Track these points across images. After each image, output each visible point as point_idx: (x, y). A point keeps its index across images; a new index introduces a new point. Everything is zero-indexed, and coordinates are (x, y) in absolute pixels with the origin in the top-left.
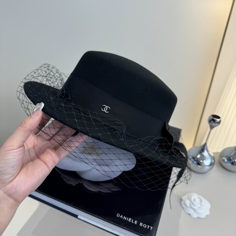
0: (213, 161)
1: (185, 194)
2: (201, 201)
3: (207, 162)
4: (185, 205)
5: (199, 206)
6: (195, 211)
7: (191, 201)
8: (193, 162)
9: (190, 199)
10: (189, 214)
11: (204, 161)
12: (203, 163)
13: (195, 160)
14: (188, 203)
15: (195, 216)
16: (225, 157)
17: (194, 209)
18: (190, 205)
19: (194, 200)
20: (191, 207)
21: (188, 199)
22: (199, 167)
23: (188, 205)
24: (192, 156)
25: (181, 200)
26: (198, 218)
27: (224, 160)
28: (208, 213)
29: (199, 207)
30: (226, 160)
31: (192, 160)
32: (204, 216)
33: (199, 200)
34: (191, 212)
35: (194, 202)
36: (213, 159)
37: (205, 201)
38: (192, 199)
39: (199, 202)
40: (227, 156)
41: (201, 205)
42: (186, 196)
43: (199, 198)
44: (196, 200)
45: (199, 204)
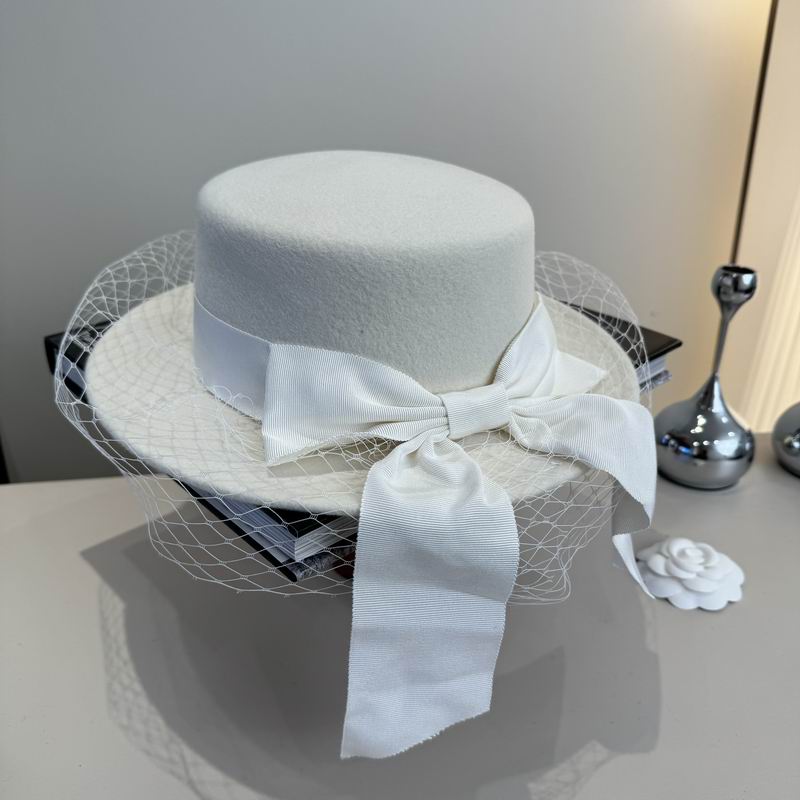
2: (707, 556)
3: (726, 446)
4: (650, 570)
5: (700, 569)
6: (687, 589)
7: (669, 557)
8: (677, 451)
9: (666, 553)
10: (666, 599)
11: (716, 442)
12: (711, 447)
14: (659, 563)
17: (680, 581)
18: (667, 570)
19: (682, 553)
20: (673, 577)
21: (660, 553)
22: (701, 463)
23: (661, 570)
24: (669, 434)
25: (638, 560)
26: (701, 609)
29: (699, 575)
31: (672, 446)
33: (700, 553)
34: (673, 591)
35: (682, 561)
37: (718, 559)
38: (675, 552)
39: (702, 560)
41: (706, 568)
42: (655, 548)
43: (701, 549)
44: (688, 552)
45: (701, 564)
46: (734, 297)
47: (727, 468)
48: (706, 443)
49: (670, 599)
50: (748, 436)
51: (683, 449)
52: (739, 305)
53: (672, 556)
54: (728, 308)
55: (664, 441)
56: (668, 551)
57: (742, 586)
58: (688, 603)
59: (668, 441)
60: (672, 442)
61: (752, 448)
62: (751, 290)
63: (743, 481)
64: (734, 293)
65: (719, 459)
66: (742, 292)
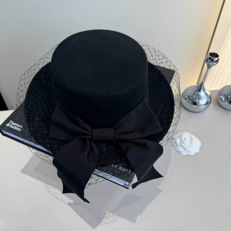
0: (209, 100)
1: (177, 133)
2: (192, 140)
4: (176, 143)
5: (189, 144)
6: (185, 149)
7: (181, 140)
8: (189, 102)
9: (180, 138)
10: (179, 152)
11: (200, 101)
13: (190, 100)
14: (178, 141)
15: (184, 153)
16: (224, 96)
17: (183, 147)
18: (180, 143)
19: (185, 139)
20: (181, 146)
21: (179, 138)
22: (195, 106)
23: (178, 143)
24: (188, 96)
25: (173, 138)
26: (187, 155)
27: (221, 99)
28: (198, 150)
29: (189, 146)
30: (223, 99)
32: (193, 154)
33: (190, 139)
34: (181, 149)
35: (184, 141)
36: (210, 98)
38: (183, 138)
39: (190, 141)
40: (225, 95)
41: (191, 144)
42: (177, 135)
43: (190, 137)
44: (187, 139)
46: (211, 64)
48: (197, 101)
51: (191, 102)
54: (209, 67)
55: (186, 98)
56: (181, 137)
57: (200, 147)
59: (187, 98)
60: (188, 99)
62: (217, 61)
64: (212, 62)
65: (200, 105)
66: (214, 62)
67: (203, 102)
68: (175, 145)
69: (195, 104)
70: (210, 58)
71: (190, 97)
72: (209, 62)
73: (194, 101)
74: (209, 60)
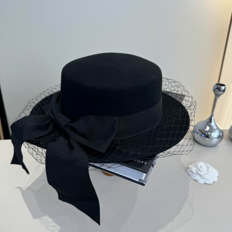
1: (192, 163)
2: (208, 168)
5: (206, 172)
6: (202, 177)
7: (197, 168)
8: (201, 135)
9: (196, 166)
10: (196, 180)
11: (212, 133)
14: (194, 170)
17: (200, 175)
18: (196, 172)
19: (201, 167)
20: (198, 174)
21: (195, 166)
22: (207, 139)
23: (194, 171)
24: (199, 130)
25: (188, 168)
26: (205, 183)
29: (205, 173)
31: (200, 134)
33: (206, 167)
34: (197, 177)
35: (200, 169)
37: (211, 168)
38: (199, 166)
39: (206, 169)
41: (208, 171)
42: (193, 164)
43: (206, 165)
44: (203, 167)
45: (206, 170)
46: (219, 93)
47: (215, 141)
48: (209, 134)
49: (197, 180)
50: (221, 131)
51: (203, 135)
52: (220, 95)
53: (198, 167)
54: (217, 96)
57: (218, 177)
58: (202, 181)
59: (198, 132)
60: (200, 133)
61: (223, 135)
62: (224, 91)
63: (219, 144)
64: (219, 91)
65: (213, 138)
66: (221, 91)
67: (215, 135)
68: (191, 173)
69: (207, 136)
70: (217, 88)
71: (201, 130)
72: (216, 91)
73: (206, 134)
74: (216, 90)
